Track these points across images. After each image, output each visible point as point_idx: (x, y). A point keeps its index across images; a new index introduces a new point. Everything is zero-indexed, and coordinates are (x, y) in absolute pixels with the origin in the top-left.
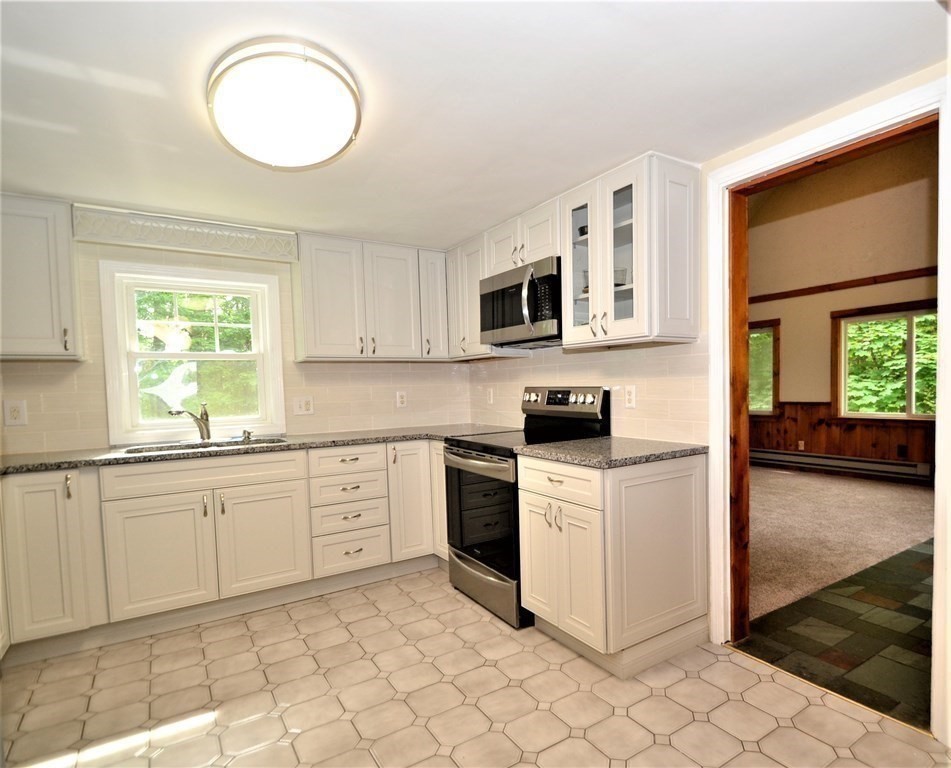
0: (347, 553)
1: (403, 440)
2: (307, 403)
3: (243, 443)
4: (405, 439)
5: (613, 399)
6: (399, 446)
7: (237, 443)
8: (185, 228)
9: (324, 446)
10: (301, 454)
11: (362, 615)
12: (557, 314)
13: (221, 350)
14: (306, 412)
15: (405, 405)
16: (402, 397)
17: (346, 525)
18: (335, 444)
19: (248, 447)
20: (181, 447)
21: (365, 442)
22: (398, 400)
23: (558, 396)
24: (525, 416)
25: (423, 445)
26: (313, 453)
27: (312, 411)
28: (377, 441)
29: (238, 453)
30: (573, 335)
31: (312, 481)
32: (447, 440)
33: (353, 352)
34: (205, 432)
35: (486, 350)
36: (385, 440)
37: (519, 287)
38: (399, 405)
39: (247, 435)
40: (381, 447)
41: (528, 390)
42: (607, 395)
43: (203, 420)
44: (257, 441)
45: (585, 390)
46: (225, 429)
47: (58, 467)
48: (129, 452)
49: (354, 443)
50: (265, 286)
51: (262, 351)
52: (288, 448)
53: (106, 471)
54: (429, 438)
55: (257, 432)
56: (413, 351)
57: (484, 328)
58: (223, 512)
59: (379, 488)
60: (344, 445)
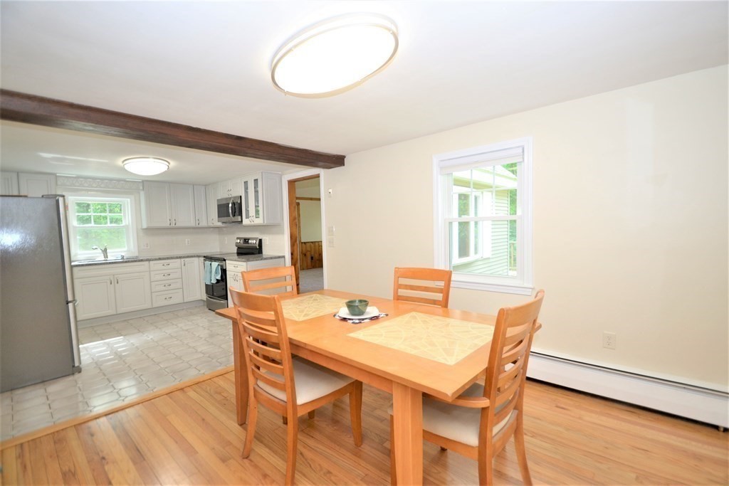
0: (165, 299)
3: (121, 259)
4: (188, 257)
5: (263, 241)
6: (186, 260)
7: (119, 259)
9: (156, 260)
10: (147, 262)
12: (241, 214)
13: (110, 224)
14: (147, 248)
15: (189, 244)
17: (164, 288)
18: (160, 259)
19: (123, 261)
20: (98, 261)
21: (172, 258)
22: (186, 242)
23: (246, 240)
24: (237, 247)
25: (196, 259)
26: (151, 262)
27: (149, 247)
28: (177, 258)
30: (246, 221)
31: (152, 273)
32: (204, 257)
33: (167, 224)
34: (106, 256)
35: (220, 224)
36: (180, 258)
37: (228, 204)
38: (187, 244)
39: (123, 257)
40: (179, 260)
41: (238, 238)
42: (260, 241)
43: (105, 251)
44: (127, 259)
45: (253, 239)
46: (114, 254)
49: (168, 258)
50: (129, 200)
51: (127, 223)
52: (142, 260)
54: (199, 256)
55: (126, 255)
56: (192, 224)
57: (219, 217)
58: (118, 283)
59: (178, 275)
60: (163, 259)
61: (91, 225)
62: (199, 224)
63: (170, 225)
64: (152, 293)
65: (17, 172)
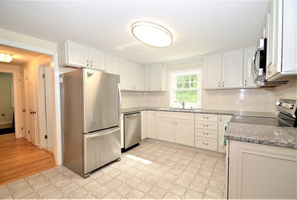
1: (224, 114)
2: (208, 101)
7: (189, 110)
8: (179, 62)
9: (199, 113)
13: (191, 87)
14: (208, 104)
16: (240, 100)
17: (204, 136)
18: (201, 113)
19: (191, 111)
20: (178, 109)
24: (279, 111)
26: (196, 114)
27: (209, 103)
28: (215, 114)
34: (184, 106)
43: (183, 104)
44: (193, 110)
46: (187, 106)
47: (153, 110)
48: (169, 109)
49: (207, 113)
55: (194, 108)
56: (239, 85)
58: (176, 124)
59: (215, 128)
60: (204, 113)
61: (182, 89)
62: (246, 85)
63: (219, 86)
64: (196, 137)
65: (150, 65)
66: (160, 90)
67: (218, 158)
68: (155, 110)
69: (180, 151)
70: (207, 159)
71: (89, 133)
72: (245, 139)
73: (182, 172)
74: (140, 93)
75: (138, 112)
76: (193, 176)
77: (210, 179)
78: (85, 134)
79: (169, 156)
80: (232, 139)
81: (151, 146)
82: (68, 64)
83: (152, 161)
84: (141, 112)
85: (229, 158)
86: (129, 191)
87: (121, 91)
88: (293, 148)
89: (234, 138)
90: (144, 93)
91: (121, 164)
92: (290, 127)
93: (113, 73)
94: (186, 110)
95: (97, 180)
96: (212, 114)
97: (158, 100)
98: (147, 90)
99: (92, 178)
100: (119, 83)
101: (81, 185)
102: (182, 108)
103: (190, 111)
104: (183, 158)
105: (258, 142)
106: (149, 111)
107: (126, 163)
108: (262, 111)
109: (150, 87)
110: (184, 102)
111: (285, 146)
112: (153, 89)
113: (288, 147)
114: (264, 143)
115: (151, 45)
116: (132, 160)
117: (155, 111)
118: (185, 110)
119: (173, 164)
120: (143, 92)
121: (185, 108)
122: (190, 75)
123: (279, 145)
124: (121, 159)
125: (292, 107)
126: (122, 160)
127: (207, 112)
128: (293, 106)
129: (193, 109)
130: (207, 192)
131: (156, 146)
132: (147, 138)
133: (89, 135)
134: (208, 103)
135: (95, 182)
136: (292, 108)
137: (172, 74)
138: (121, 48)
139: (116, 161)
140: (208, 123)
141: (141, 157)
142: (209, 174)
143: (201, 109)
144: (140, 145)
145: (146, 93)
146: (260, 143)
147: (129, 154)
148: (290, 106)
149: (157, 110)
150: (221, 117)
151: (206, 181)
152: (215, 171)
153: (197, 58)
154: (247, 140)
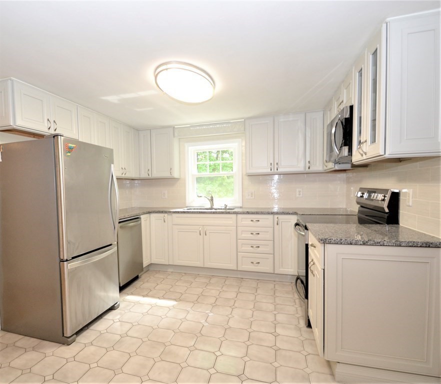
0: (252, 263)
1: (282, 214)
2: (252, 194)
3: (224, 209)
6: (280, 217)
7: (221, 209)
11: (248, 291)
13: (222, 171)
15: (301, 196)
16: (300, 192)
17: (252, 250)
18: (248, 213)
19: (227, 211)
20: (204, 209)
21: (262, 213)
22: (298, 193)
24: (359, 206)
26: (239, 215)
27: (254, 197)
29: (222, 213)
31: (238, 228)
34: (212, 204)
36: (273, 213)
38: (297, 196)
39: (226, 206)
40: (271, 217)
41: (360, 190)
43: (212, 200)
44: (229, 209)
46: (219, 204)
47: (162, 212)
48: (188, 209)
49: (257, 213)
51: (236, 170)
53: (174, 215)
54: (297, 214)
55: (230, 205)
58: (206, 235)
59: (269, 236)
60: (253, 213)
61: (207, 173)
62: (309, 168)
63: (271, 170)
64: (239, 253)
65: (150, 129)
66: (170, 175)
67: (275, 283)
68: (166, 212)
69: (213, 280)
70: (259, 286)
71: (73, 258)
72: (346, 241)
73: (231, 309)
74: (128, 182)
75: (137, 218)
76: (251, 312)
77: (275, 312)
78: (67, 260)
79: (200, 290)
80: (330, 243)
81: (162, 277)
82: (15, 126)
83: (175, 300)
84: (142, 217)
85: (324, 270)
86: (162, 350)
87: (117, 178)
88: (400, 246)
89: (333, 241)
90: (136, 182)
91: (123, 312)
92: (382, 224)
93: (105, 146)
94: (218, 210)
95: (94, 343)
96: (264, 214)
97: (164, 194)
98: (144, 175)
99: (82, 341)
100: (113, 163)
101: (67, 356)
102: (210, 207)
103: (224, 211)
104: (223, 289)
105: (361, 243)
106: (153, 215)
107: (131, 310)
108: (329, 207)
109: (150, 170)
110: (212, 197)
111: (392, 245)
112: (155, 174)
113: (395, 246)
114: (368, 244)
115: (178, 99)
116: (138, 303)
117: (166, 215)
118: (215, 209)
119: (212, 300)
120: (132, 179)
121: (215, 207)
122: (220, 150)
123: (385, 244)
124: (119, 305)
125: (383, 198)
126: (121, 306)
127: (257, 211)
128: (385, 197)
129: (227, 208)
130: (279, 331)
131: (169, 277)
132: (151, 264)
133: (72, 262)
134: (252, 197)
135: (92, 348)
136: (384, 200)
137: (190, 148)
138: (113, 99)
139: (112, 308)
140: (258, 230)
141: (153, 297)
142: (271, 307)
143: (241, 207)
144: (140, 277)
145: (140, 182)
146: (364, 244)
147: (128, 295)
148: (380, 197)
149: (170, 212)
150: (278, 218)
151: (270, 317)
152: (278, 301)
153: (233, 122)
154: (349, 242)
